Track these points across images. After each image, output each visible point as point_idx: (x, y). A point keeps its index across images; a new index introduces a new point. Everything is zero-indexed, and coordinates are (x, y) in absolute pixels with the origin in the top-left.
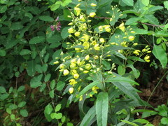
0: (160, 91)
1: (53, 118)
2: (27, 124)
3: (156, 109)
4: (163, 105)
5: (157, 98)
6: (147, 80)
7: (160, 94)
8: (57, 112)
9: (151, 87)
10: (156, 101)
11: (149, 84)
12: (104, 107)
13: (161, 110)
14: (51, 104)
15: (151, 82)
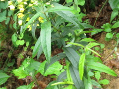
0: (105, 13)
1: (18, 45)
2: (9, 47)
3: (102, 27)
4: (107, 24)
5: (103, 18)
6: (94, 5)
7: (105, 15)
8: (21, 40)
9: (98, 10)
10: (102, 21)
11: (96, 8)
12: (47, 35)
13: (106, 27)
14: (16, 33)
15: (98, 6)
